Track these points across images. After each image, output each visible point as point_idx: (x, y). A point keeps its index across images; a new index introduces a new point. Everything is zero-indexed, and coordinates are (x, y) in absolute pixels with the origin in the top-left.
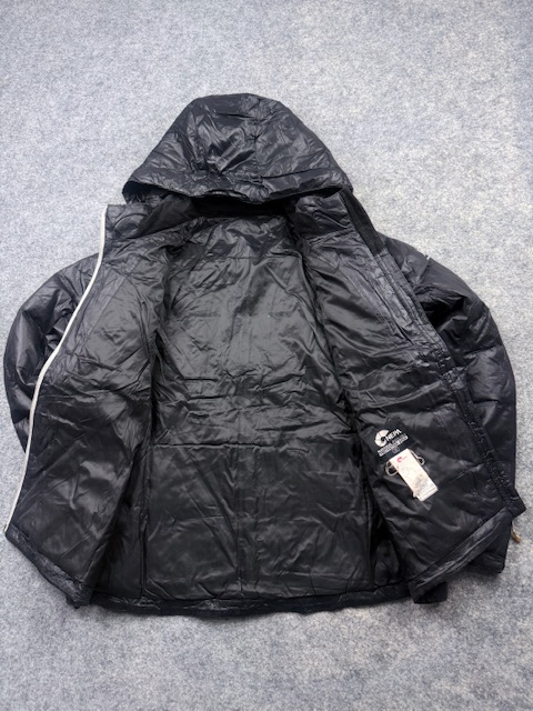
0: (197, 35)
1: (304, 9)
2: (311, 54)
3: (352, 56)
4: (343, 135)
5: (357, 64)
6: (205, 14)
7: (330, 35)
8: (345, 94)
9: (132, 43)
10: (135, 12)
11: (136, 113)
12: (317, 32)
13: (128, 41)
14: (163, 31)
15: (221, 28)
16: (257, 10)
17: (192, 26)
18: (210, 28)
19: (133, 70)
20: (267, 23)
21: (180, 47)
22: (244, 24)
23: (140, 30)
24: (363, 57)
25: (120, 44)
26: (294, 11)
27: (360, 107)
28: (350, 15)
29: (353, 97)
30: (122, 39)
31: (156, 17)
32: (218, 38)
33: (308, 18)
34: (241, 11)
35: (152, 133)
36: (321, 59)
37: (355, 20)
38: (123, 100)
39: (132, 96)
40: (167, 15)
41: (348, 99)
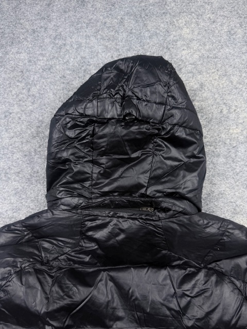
0: (80, 45)
1: (182, 22)
2: (190, 68)
3: (230, 70)
4: (226, 157)
5: (235, 79)
6: (88, 25)
7: (207, 47)
8: (225, 112)
9: (17, 53)
10: (22, 21)
11: (19, 129)
12: (195, 45)
13: (14, 50)
14: (47, 40)
15: (103, 38)
16: (137, 21)
17: (75, 36)
18: (92, 38)
19: (18, 81)
20: (147, 34)
21: (63, 58)
22: (125, 35)
23: (25, 39)
24: (240, 71)
25: (7, 53)
26: (172, 23)
27: (240, 127)
28: (225, 28)
29: (232, 116)
30: (9, 48)
31: (41, 27)
32: (100, 49)
33: (186, 31)
34: (121, 22)
35: (35, 150)
36: (200, 73)
37: (230, 33)
38: (7, 114)
39: (16, 109)
40: (51, 25)
41: (228, 117)
